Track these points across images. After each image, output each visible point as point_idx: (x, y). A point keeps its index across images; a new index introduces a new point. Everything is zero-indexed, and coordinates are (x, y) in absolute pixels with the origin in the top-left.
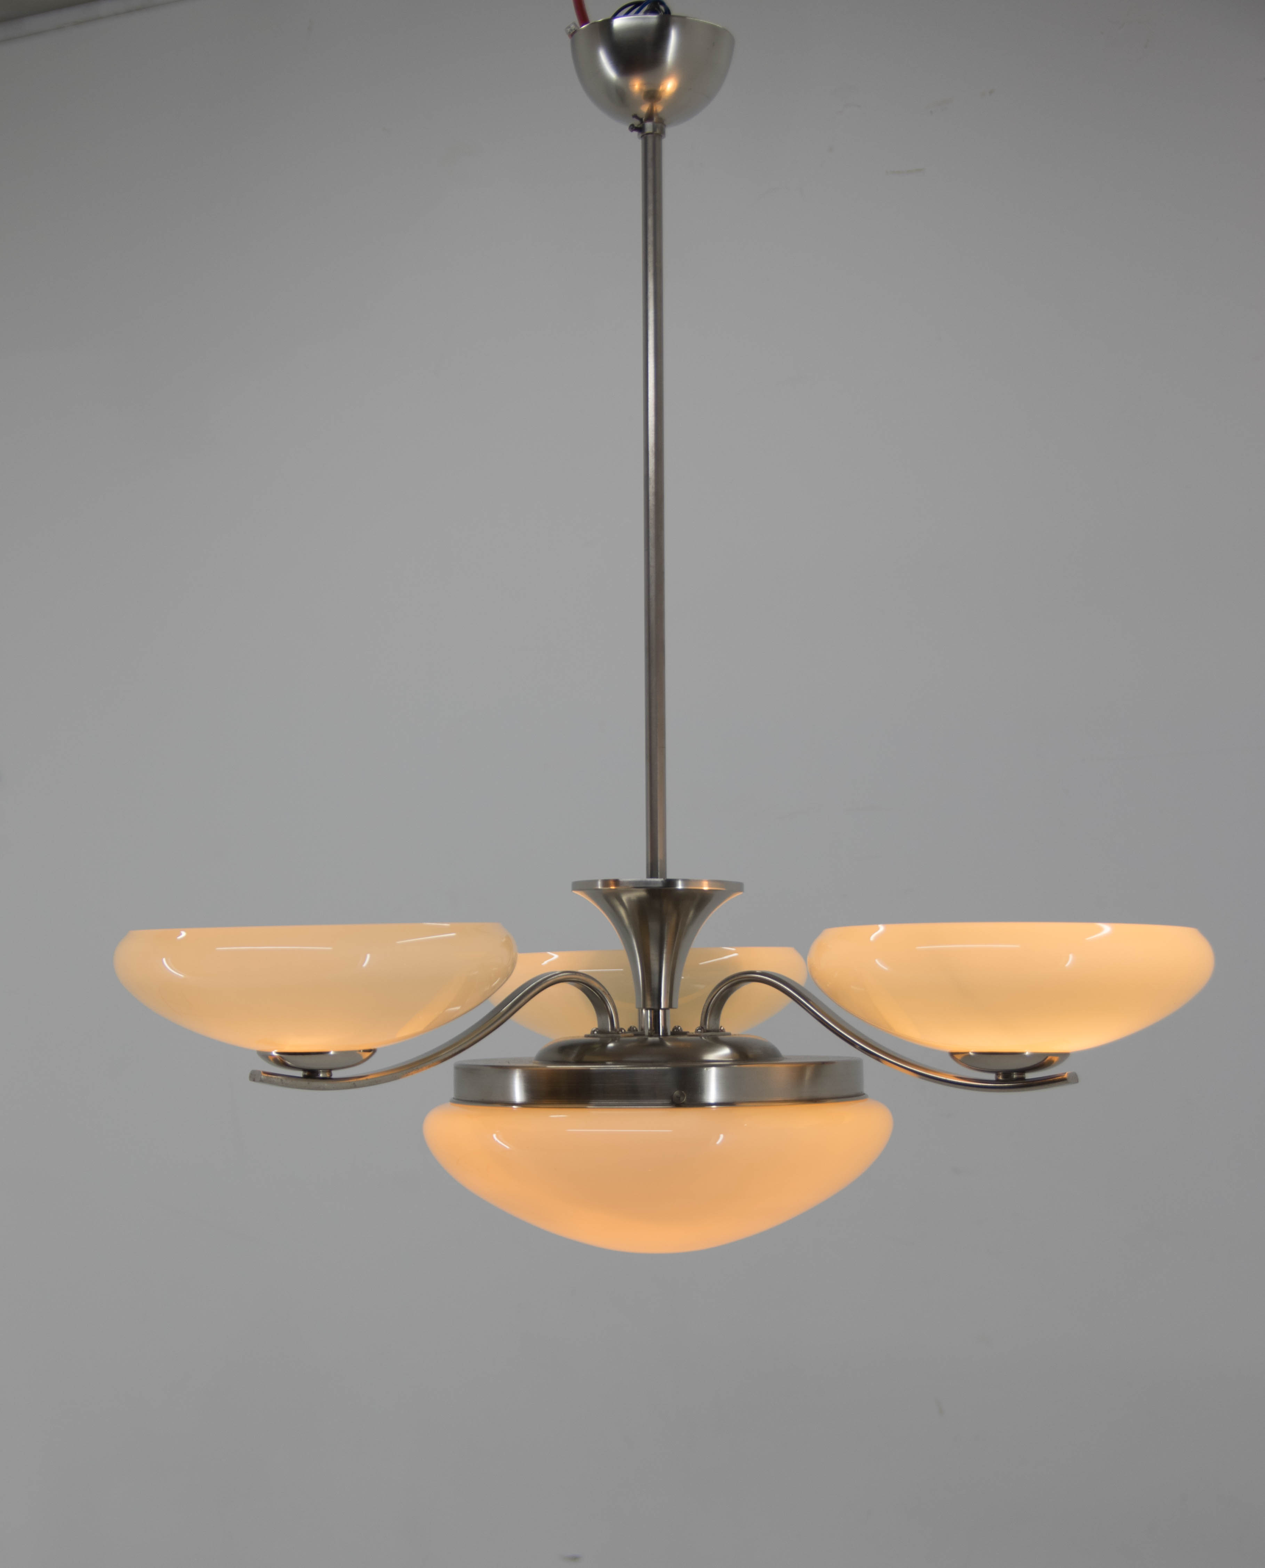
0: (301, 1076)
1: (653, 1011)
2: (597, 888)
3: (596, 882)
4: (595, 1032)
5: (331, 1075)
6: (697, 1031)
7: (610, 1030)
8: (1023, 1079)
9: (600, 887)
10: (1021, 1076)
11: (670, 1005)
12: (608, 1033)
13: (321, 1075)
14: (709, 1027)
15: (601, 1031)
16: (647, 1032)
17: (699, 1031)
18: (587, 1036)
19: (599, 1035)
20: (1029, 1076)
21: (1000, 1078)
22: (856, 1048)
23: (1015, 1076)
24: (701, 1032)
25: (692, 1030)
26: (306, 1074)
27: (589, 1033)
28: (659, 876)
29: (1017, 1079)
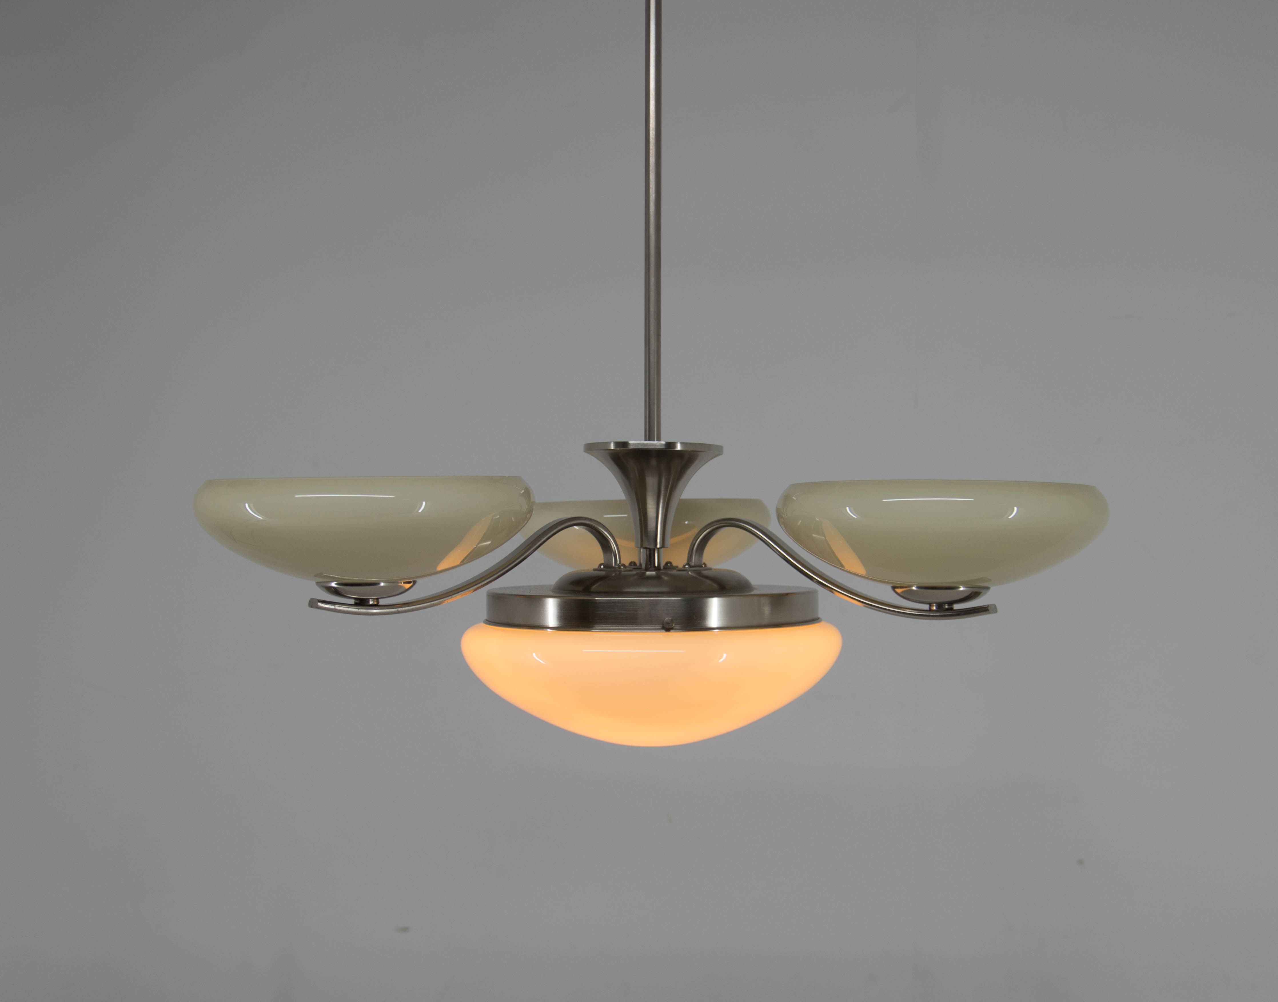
0: (353, 603)
1: (648, 550)
2: (610, 449)
3: (608, 443)
4: (602, 567)
5: (378, 602)
6: (684, 566)
7: (614, 565)
8: (952, 609)
9: (612, 448)
10: (950, 607)
11: (663, 545)
12: (612, 567)
13: (371, 603)
14: (694, 562)
15: (607, 566)
16: (644, 566)
17: (687, 566)
18: (595, 570)
19: (605, 569)
20: (956, 607)
21: (934, 608)
22: (814, 582)
23: (947, 607)
24: (688, 567)
25: (681, 566)
26: (358, 602)
27: (596, 567)
28: (655, 440)
29: (947, 610)
